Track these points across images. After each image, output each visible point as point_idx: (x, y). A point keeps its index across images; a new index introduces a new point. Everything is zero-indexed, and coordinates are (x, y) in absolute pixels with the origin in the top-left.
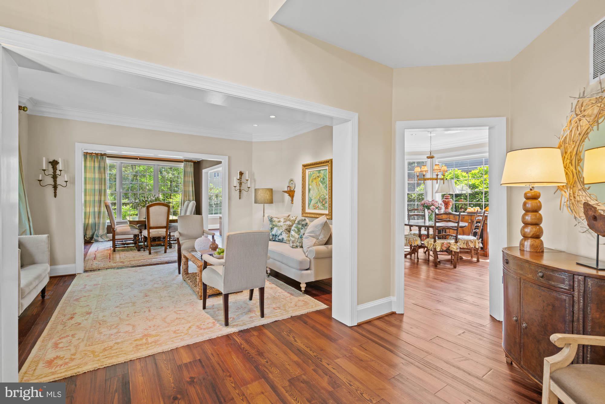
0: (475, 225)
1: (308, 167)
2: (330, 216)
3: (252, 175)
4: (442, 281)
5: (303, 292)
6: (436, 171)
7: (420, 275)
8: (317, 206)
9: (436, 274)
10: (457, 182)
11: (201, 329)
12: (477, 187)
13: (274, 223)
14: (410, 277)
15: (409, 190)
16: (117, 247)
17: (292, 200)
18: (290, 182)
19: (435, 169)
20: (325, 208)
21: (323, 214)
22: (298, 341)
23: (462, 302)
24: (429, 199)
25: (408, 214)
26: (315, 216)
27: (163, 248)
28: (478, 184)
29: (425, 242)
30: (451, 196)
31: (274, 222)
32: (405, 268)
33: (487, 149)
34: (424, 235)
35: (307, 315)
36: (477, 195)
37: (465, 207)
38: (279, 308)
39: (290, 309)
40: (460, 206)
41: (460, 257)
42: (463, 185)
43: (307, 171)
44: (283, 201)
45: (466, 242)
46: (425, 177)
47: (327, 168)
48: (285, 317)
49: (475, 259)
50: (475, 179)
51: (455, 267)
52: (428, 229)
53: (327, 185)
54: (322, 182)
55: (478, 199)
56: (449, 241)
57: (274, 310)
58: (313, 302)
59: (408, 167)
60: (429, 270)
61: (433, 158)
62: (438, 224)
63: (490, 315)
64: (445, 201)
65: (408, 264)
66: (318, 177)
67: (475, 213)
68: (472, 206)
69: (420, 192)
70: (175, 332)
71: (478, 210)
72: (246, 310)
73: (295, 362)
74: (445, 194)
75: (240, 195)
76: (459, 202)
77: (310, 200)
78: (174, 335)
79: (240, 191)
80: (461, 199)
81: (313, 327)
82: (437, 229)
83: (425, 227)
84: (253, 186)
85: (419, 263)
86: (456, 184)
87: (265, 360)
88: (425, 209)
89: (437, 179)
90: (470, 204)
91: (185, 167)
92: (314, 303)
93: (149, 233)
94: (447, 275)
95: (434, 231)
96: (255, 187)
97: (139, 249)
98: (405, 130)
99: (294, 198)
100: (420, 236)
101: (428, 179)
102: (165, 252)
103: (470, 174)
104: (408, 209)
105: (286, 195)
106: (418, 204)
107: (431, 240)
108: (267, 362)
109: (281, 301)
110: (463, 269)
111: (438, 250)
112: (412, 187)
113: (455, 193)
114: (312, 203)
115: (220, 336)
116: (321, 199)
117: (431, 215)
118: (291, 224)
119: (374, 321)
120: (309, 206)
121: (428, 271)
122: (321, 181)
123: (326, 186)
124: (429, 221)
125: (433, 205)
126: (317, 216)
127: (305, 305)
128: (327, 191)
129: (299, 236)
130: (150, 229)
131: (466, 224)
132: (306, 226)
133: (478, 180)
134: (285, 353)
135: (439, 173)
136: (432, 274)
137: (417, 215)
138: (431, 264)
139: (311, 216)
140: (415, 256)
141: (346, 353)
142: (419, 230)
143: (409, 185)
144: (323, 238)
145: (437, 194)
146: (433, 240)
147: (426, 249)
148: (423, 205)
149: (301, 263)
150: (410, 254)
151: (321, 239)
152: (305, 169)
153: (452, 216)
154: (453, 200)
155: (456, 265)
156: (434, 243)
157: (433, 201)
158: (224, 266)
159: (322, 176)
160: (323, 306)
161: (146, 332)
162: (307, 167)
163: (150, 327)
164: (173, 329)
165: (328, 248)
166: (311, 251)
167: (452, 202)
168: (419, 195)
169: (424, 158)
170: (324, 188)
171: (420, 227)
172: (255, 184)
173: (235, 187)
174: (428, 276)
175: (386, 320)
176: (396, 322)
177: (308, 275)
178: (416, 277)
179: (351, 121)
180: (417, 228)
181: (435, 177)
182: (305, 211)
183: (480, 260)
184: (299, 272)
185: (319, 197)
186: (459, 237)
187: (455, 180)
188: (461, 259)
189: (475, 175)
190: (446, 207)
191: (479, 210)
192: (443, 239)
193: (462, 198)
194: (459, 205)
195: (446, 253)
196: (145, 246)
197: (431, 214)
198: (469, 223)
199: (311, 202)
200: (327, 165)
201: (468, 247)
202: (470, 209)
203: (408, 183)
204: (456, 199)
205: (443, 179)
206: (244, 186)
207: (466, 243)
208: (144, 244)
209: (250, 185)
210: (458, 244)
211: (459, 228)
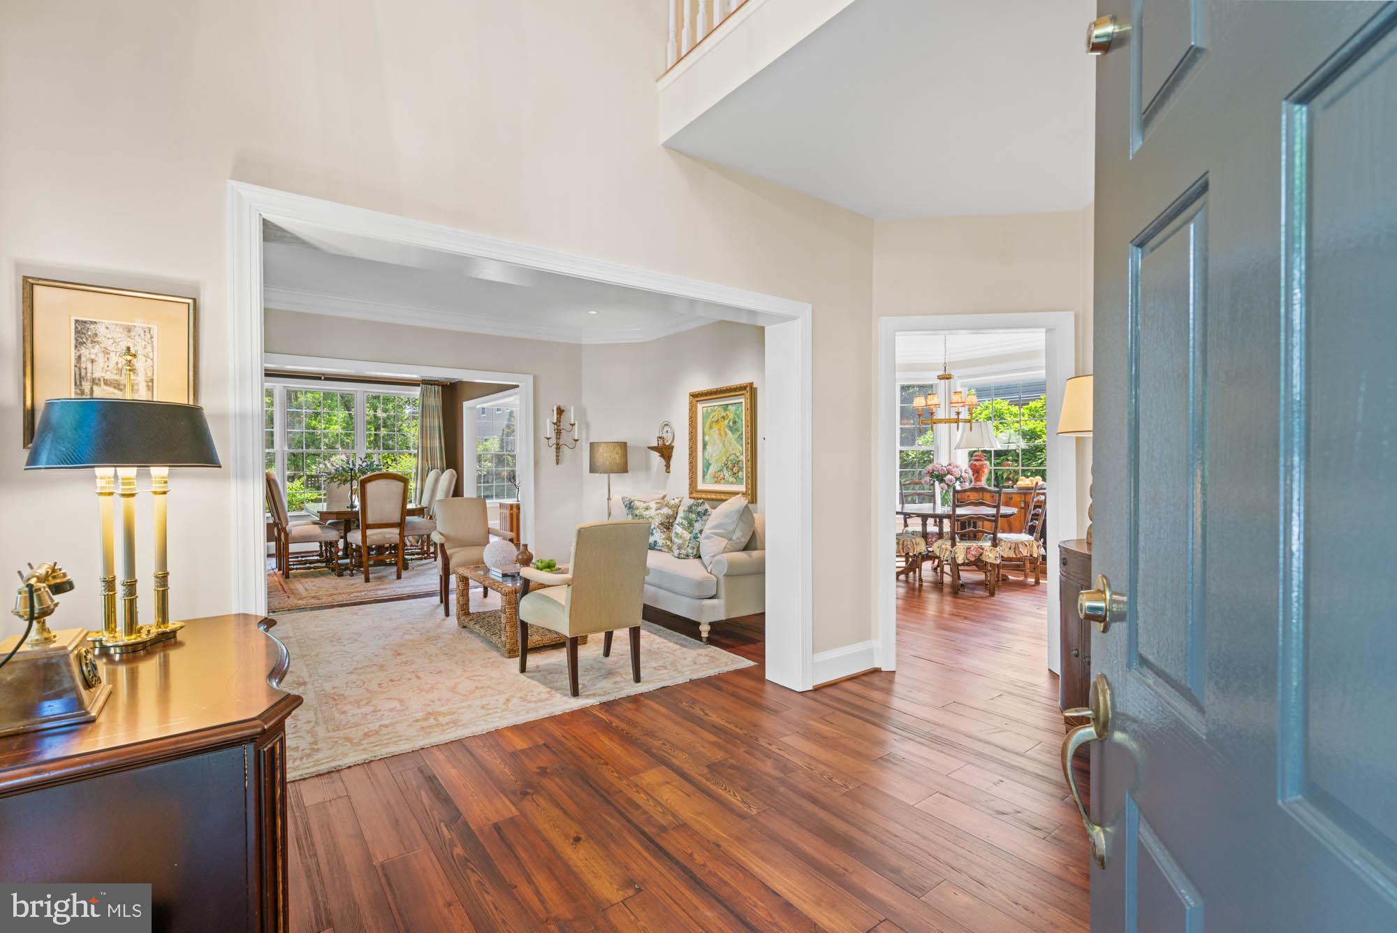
0: (1032, 512)
1: (702, 398)
2: (752, 496)
3: (582, 413)
4: (966, 618)
5: (704, 640)
6: (956, 405)
7: (927, 610)
8: (722, 476)
9: (956, 606)
10: (1000, 425)
11: (530, 702)
12: (1040, 437)
13: (637, 512)
14: (906, 613)
15: (902, 444)
16: (293, 569)
17: (668, 466)
18: (663, 428)
19: (953, 401)
20: (739, 481)
21: (736, 493)
22: (710, 714)
23: (1003, 651)
24: (942, 461)
25: (901, 494)
26: (718, 497)
27: (394, 569)
28: (1040, 431)
29: (935, 548)
30: (988, 455)
31: (637, 509)
32: (897, 598)
33: (1043, 361)
34: (933, 534)
35: (719, 677)
36: (1039, 451)
37: (1015, 477)
38: (665, 668)
39: (684, 669)
40: (1005, 476)
41: (1003, 575)
42: (1012, 431)
43: (700, 406)
44: (647, 467)
45: (1013, 546)
46: (934, 418)
47: (743, 400)
48: (681, 680)
49: (1031, 580)
50: (1036, 421)
51: (992, 594)
52: (941, 522)
53: (742, 434)
54: (731, 429)
55: (1040, 461)
56: (980, 544)
57: (656, 671)
58: (727, 656)
59: (901, 395)
60: (942, 600)
61: (950, 378)
62: (959, 511)
63: (1049, 670)
64: (975, 465)
65: (902, 591)
66: (723, 417)
67: (1032, 489)
68: (1029, 474)
69: (924, 448)
70: (483, 707)
71: (1037, 483)
72: (603, 672)
73: (712, 743)
74: (975, 451)
75: (557, 456)
76: (1004, 466)
77: (707, 465)
78: (483, 712)
79: (558, 448)
80: (1008, 460)
81: (733, 695)
82: (958, 520)
83: (934, 516)
84: (584, 436)
85: (924, 588)
86: (998, 429)
87: (661, 742)
88: (934, 481)
89: (957, 421)
90: (1023, 471)
91: (423, 395)
92: (728, 658)
93: (364, 536)
94: (976, 609)
95: (952, 526)
96: (587, 439)
97: (340, 572)
98: (897, 333)
99: (672, 463)
100: (925, 535)
101: (940, 421)
102: (399, 577)
103: (1027, 408)
104: (900, 482)
105: (656, 455)
106: (920, 472)
107: (946, 543)
108: (664, 744)
109: (664, 657)
110: (1006, 597)
111: (960, 561)
112: (908, 437)
113: (995, 449)
114: (710, 471)
115: (567, 711)
116: (729, 463)
117: (945, 493)
118: (670, 512)
119: (843, 683)
120: (703, 477)
121: (941, 602)
122: (730, 427)
123: (740, 437)
124: (943, 505)
125: (949, 472)
126: (723, 497)
127: (713, 662)
128: (742, 445)
129: (692, 535)
130: (367, 528)
131: (1015, 510)
132: (704, 514)
133: (1042, 421)
134: (693, 732)
135: (961, 410)
136: (948, 608)
137: (919, 494)
138: (946, 590)
139: (709, 497)
140: (915, 577)
141: (798, 730)
142: (922, 524)
143: (902, 433)
144: (740, 537)
145: (959, 451)
146: (949, 543)
147: (937, 561)
148: (931, 474)
149: (700, 584)
150: (905, 571)
151: (738, 539)
152: (694, 403)
153: (987, 496)
154: (991, 463)
155: (994, 589)
156: (952, 547)
157: (950, 465)
158: (569, 585)
159: (731, 416)
160: (746, 663)
161: (429, 709)
162: (699, 399)
163: (433, 702)
164: (478, 702)
165: (750, 556)
166: (719, 562)
167: (988, 467)
168: (923, 453)
169: (930, 378)
170: (736, 440)
171: (924, 518)
172: (588, 434)
173: (549, 439)
174: (941, 612)
175: (862, 680)
176: (882, 684)
177: (713, 607)
178: (918, 613)
179: (800, 320)
180: (919, 520)
181: (954, 416)
182: (696, 486)
183: (1041, 581)
184: (698, 602)
185: (724, 459)
186: (1000, 535)
187: (996, 423)
188: (1005, 580)
189: (1037, 411)
190: (977, 477)
191: (1041, 482)
192: (969, 540)
193: (1010, 458)
194: (1003, 473)
195: (974, 568)
196: (355, 566)
197: (947, 491)
198: (1022, 508)
199: (708, 469)
200: (743, 394)
201: (1019, 556)
202: (1024, 482)
203: (901, 429)
204: (998, 461)
205: (969, 421)
206: (565, 438)
207: (1015, 549)
208: (351, 562)
209: (578, 435)
210: (998, 548)
211: (1000, 519)
